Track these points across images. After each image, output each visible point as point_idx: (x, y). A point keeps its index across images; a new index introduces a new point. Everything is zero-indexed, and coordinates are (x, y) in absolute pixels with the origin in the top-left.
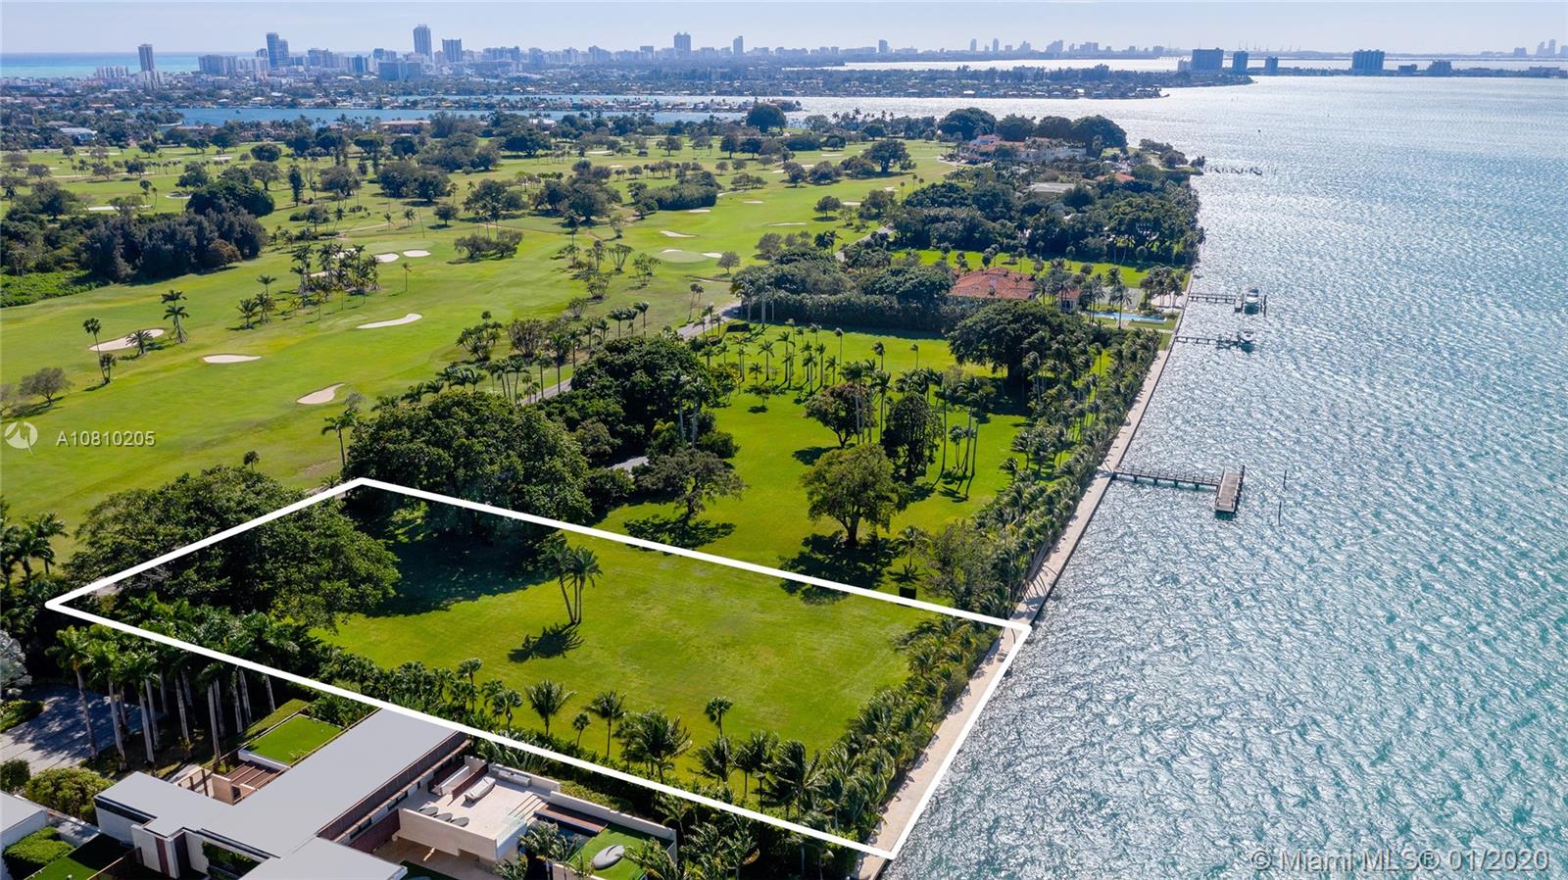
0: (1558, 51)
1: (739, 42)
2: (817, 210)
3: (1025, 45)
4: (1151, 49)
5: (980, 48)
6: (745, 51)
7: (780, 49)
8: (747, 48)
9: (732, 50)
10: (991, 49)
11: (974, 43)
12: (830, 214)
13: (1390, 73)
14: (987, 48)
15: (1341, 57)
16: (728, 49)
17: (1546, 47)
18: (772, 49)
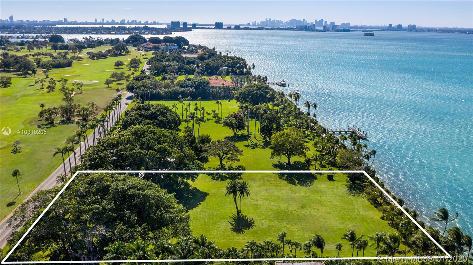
0: (257, 24)
1: (11, 18)
2: (115, 66)
3: (113, 21)
4: (153, 22)
5: (98, 21)
6: (14, 21)
7: (28, 21)
8: (15, 20)
9: (9, 20)
10: (102, 22)
11: (96, 20)
12: (120, 67)
13: (225, 29)
14: (100, 21)
15: (213, 25)
16: (7, 20)
17: (254, 23)
18: (24, 20)
